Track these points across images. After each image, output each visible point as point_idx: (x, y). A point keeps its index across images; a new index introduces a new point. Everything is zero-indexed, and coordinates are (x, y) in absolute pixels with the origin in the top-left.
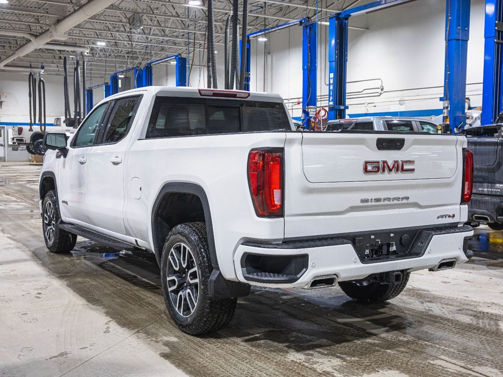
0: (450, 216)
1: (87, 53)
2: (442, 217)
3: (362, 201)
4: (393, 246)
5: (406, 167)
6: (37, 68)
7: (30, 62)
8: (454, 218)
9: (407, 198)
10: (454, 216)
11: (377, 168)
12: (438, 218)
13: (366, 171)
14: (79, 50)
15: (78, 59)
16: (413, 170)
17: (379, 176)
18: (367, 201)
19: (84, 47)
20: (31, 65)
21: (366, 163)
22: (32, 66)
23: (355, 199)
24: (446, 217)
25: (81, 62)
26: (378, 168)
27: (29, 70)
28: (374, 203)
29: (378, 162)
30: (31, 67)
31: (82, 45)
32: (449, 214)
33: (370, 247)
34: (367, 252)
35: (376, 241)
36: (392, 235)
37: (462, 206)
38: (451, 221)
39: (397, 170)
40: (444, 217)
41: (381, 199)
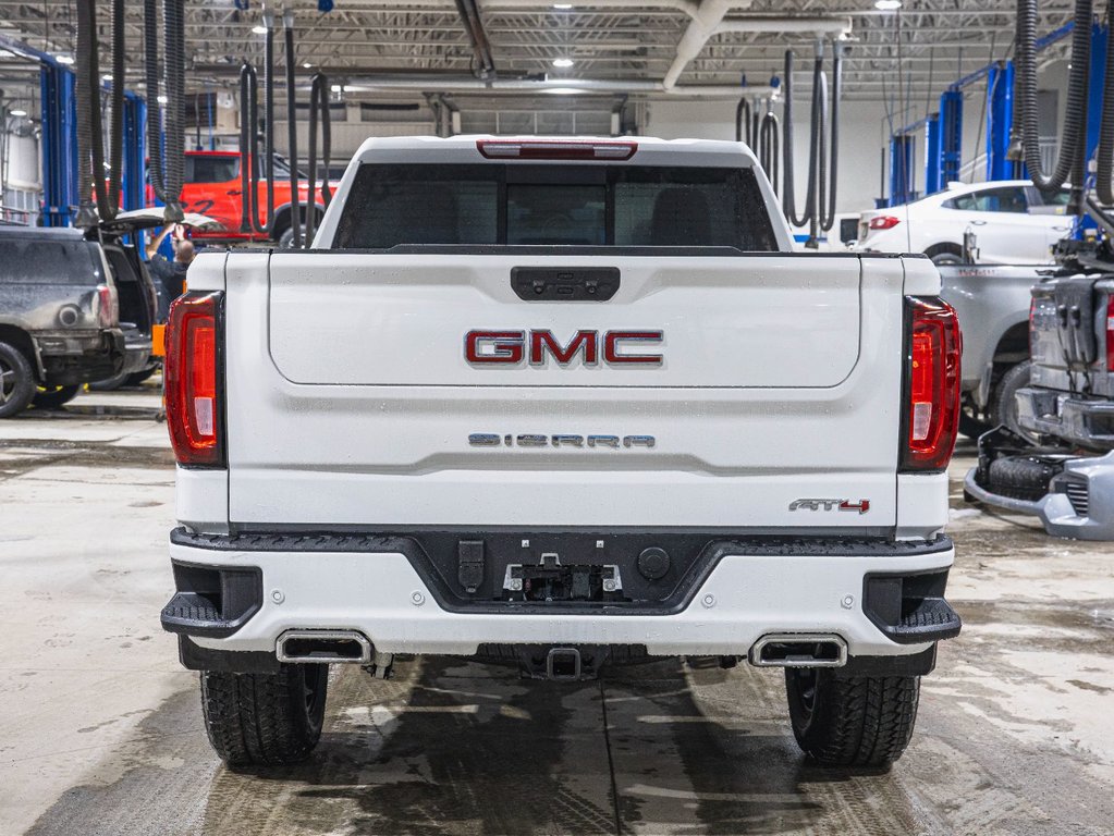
0: (844, 505)
1: (848, 35)
2: (810, 504)
3: (476, 440)
4: (611, 576)
5: (623, 348)
6: (762, 84)
7: (742, 70)
8: (867, 515)
9: (649, 441)
10: (865, 506)
11: (511, 349)
12: (793, 507)
13: (472, 355)
14: (821, 28)
15: (821, 53)
16: (655, 360)
17: (525, 372)
18: (492, 440)
19: (838, 19)
20: (744, 78)
21: (473, 334)
22: (748, 80)
23: (453, 434)
24: (828, 508)
25: (827, 62)
26: (517, 350)
27: (740, 91)
28: (516, 449)
29: (518, 335)
30: (744, 83)
31: (833, 14)
32: (844, 499)
33: (524, 572)
34: (511, 583)
35: (544, 555)
36: (600, 543)
37: (907, 479)
38: (852, 519)
39: (590, 357)
40: (821, 506)
41: (544, 438)
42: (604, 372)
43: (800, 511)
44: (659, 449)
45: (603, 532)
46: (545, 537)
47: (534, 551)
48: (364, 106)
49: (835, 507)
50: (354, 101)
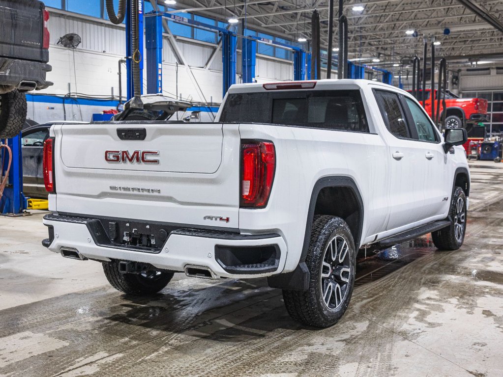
0: (221, 219)
2: (210, 218)
3: (111, 188)
4: (153, 239)
5: (147, 157)
8: (228, 223)
9: (159, 191)
10: (228, 220)
12: (205, 218)
13: (107, 159)
16: (156, 162)
17: (121, 165)
18: (115, 188)
21: (107, 152)
23: (105, 185)
24: (216, 219)
26: (118, 157)
28: (122, 192)
29: (118, 152)
32: (221, 216)
33: (130, 235)
34: (126, 238)
35: (134, 230)
36: (148, 227)
37: (242, 210)
38: (223, 224)
39: (138, 160)
40: (214, 219)
41: (129, 189)
42: (143, 166)
43: (207, 220)
44: (162, 194)
45: (149, 223)
46: (134, 223)
47: (130, 228)
48: (498, 68)
49: (218, 219)
50: (494, 67)
